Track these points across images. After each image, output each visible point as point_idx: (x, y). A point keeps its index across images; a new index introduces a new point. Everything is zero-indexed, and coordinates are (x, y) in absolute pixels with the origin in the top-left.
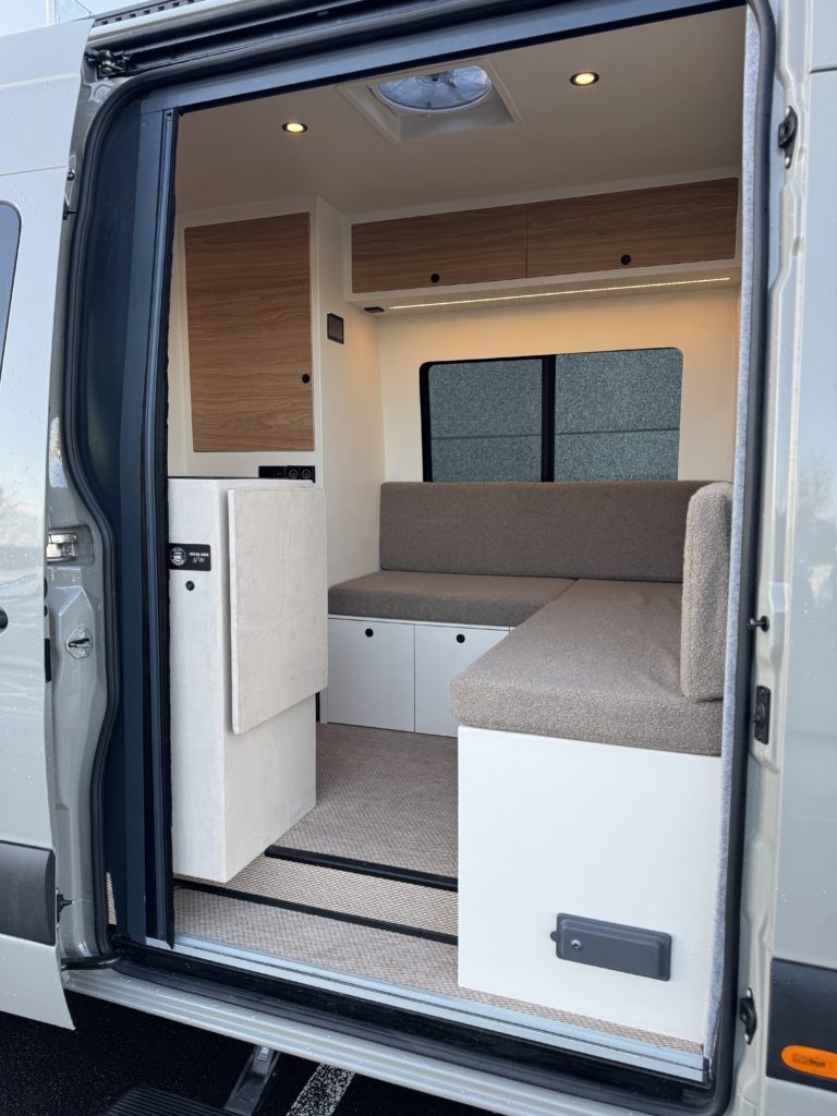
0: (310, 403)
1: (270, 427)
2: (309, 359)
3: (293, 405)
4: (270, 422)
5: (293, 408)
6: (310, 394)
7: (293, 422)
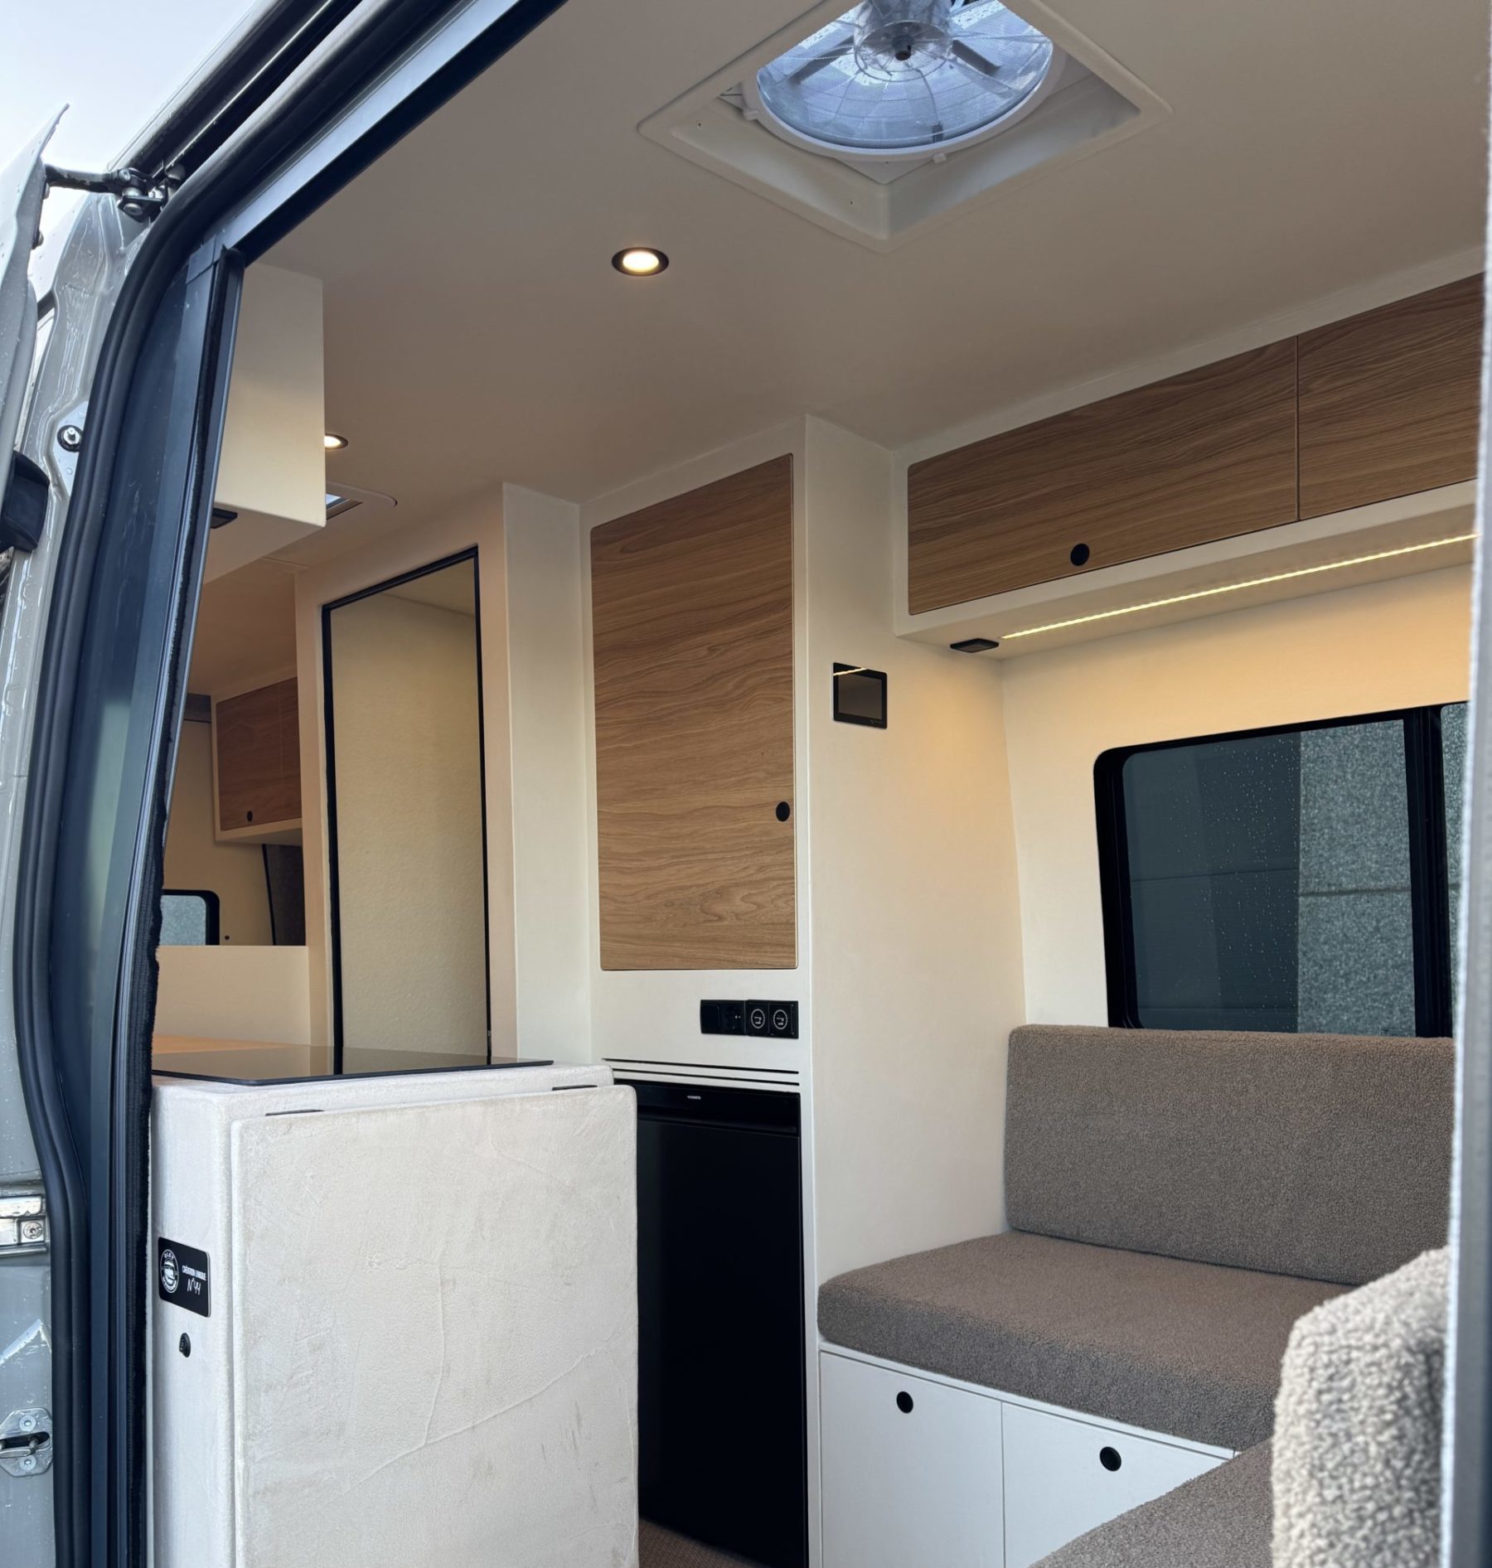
0: (791, 864)
1: (721, 918)
2: (786, 769)
3: (761, 869)
4: (720, 908)
5: (761, 876)
6: (788, 844)
7: (759, 906)
